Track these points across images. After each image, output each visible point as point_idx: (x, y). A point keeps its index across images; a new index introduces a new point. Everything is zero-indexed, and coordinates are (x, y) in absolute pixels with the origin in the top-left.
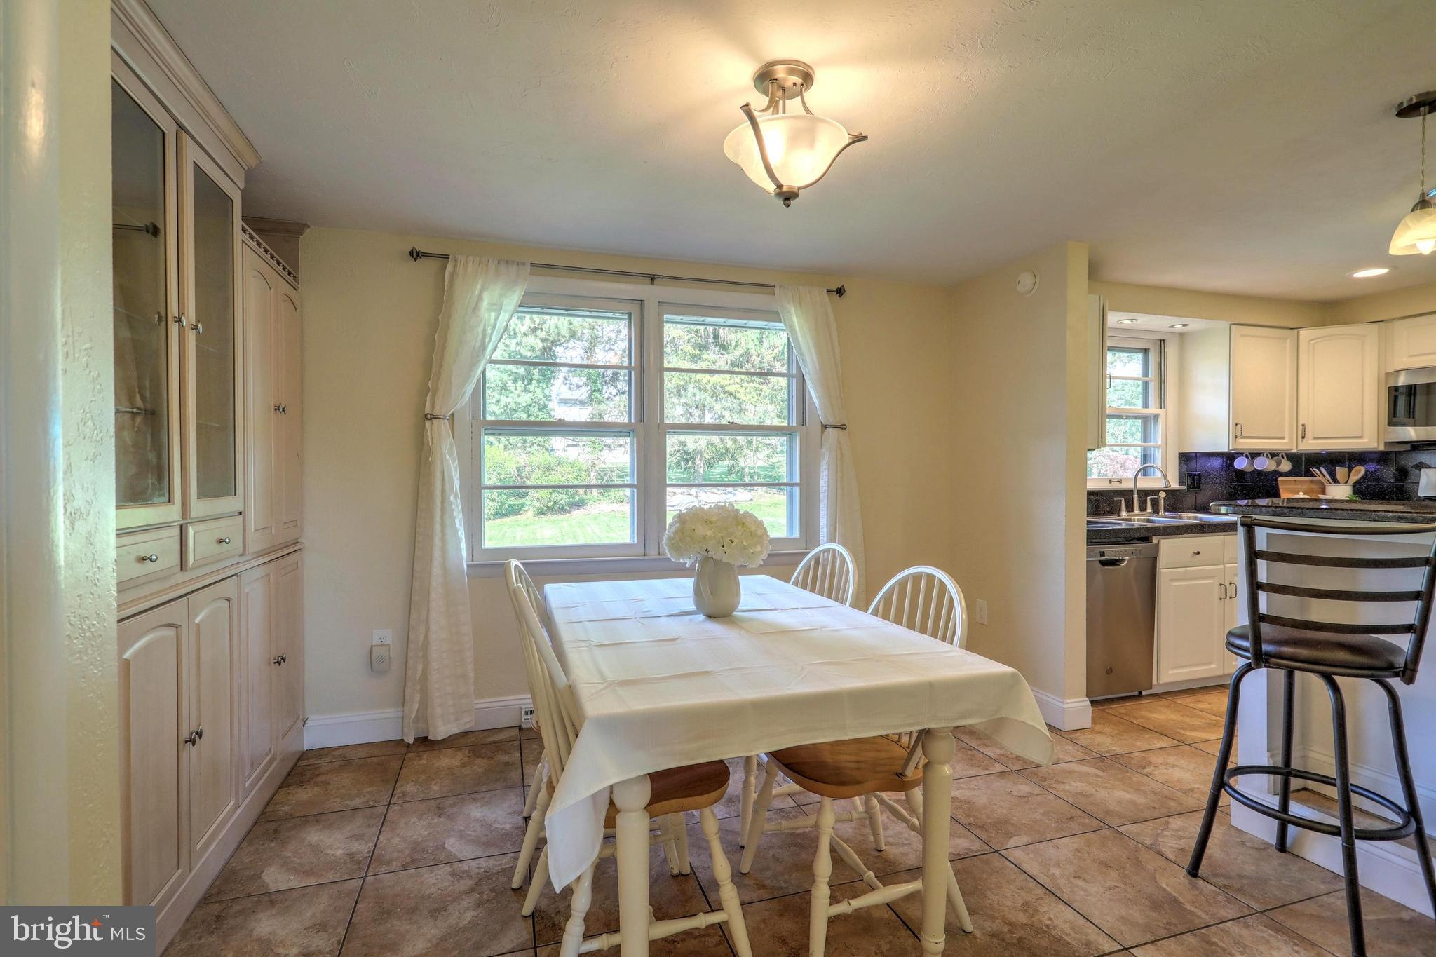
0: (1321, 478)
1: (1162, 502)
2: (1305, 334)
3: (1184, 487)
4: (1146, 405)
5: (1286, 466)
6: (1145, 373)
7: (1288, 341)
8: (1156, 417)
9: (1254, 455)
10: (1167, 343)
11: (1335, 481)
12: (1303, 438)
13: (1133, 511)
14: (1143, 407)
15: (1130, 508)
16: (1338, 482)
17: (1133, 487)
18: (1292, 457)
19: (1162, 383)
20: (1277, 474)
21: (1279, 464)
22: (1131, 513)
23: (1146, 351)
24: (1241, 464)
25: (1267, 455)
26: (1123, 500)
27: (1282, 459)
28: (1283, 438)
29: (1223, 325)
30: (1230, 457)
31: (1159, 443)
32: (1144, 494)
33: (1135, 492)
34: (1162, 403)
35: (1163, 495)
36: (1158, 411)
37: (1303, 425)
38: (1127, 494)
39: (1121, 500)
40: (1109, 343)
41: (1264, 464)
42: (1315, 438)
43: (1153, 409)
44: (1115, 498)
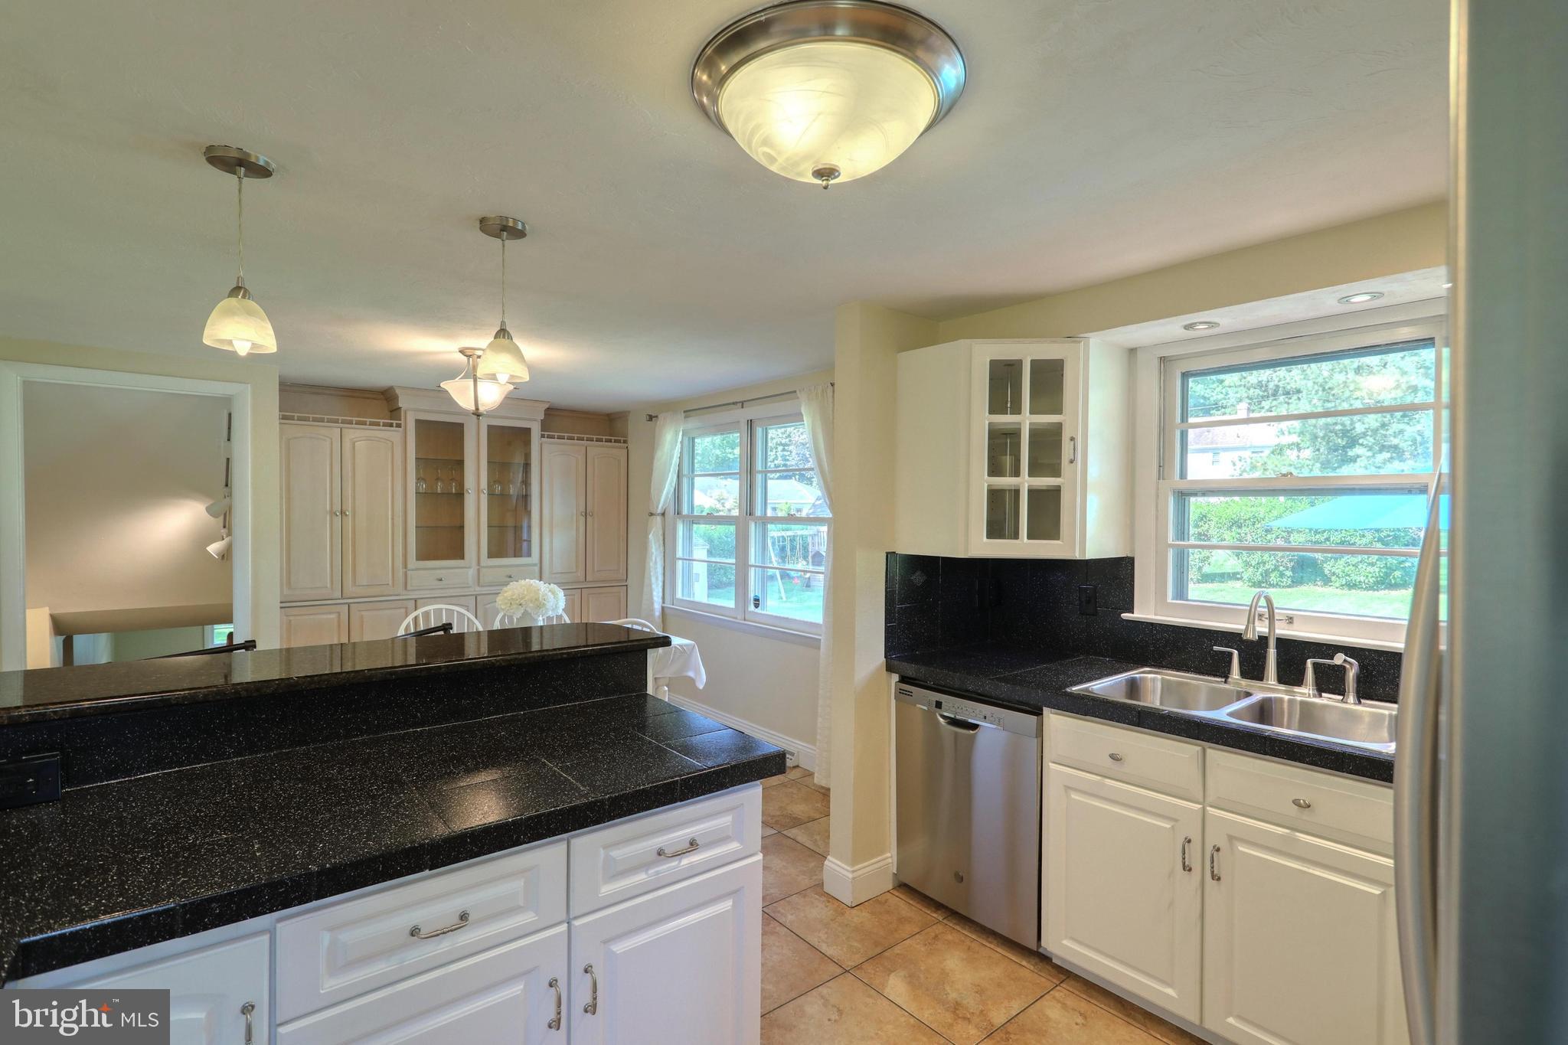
13: (1261, 679)
26: (1234, 652)
33: (1272, 643)
39: (1230, 653)
44: (1216, 648)
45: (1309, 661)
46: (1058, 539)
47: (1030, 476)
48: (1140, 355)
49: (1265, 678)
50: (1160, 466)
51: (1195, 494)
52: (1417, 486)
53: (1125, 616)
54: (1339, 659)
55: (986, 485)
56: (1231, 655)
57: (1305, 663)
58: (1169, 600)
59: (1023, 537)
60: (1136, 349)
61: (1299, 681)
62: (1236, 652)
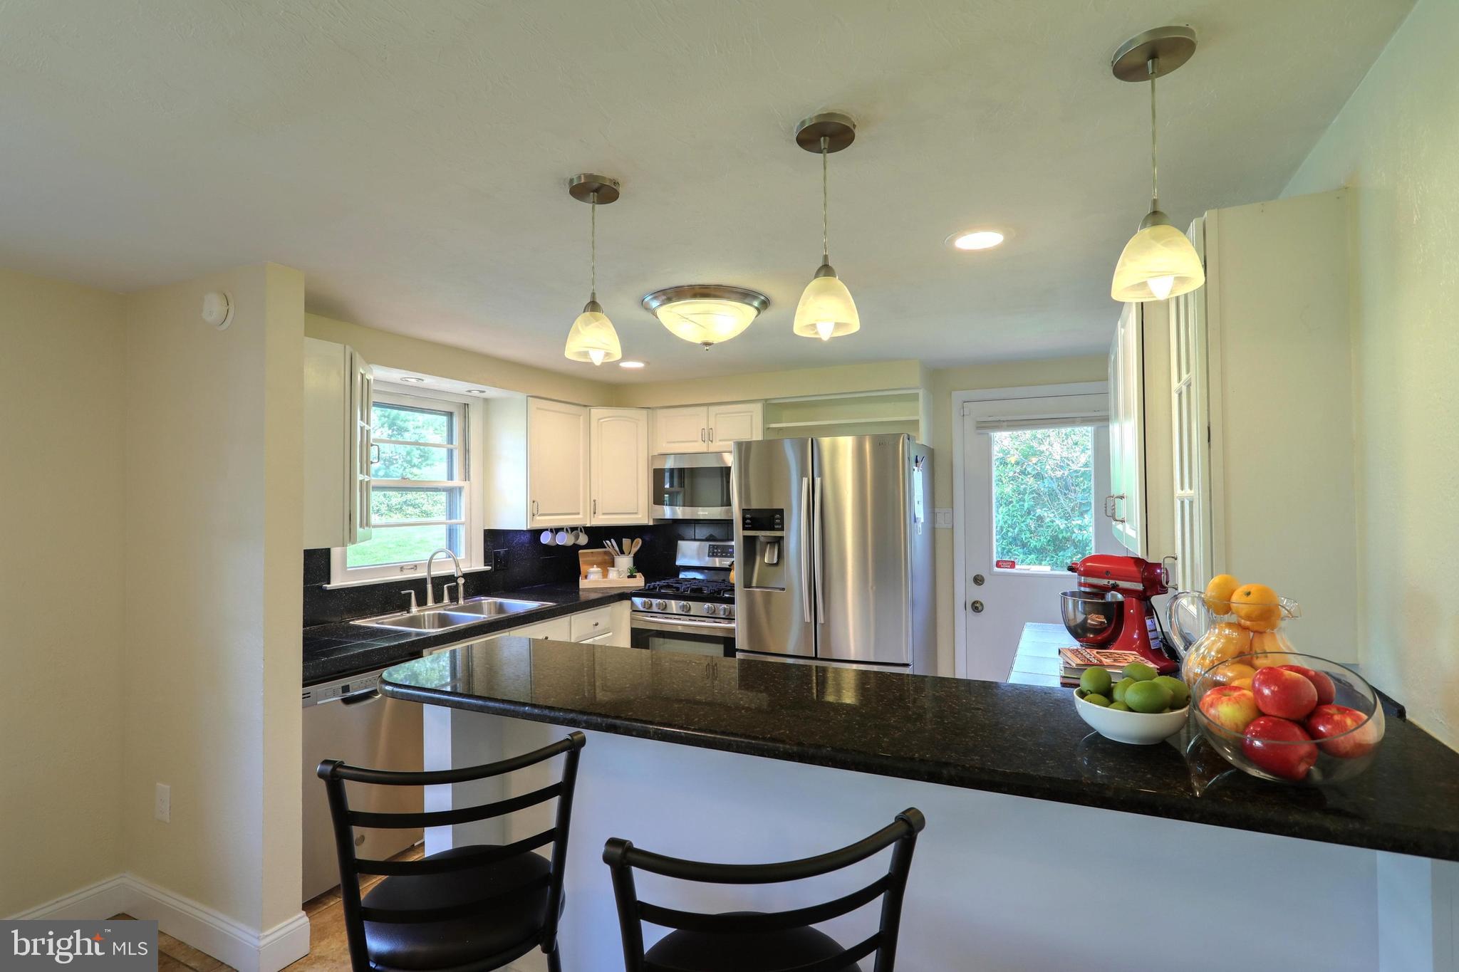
0: (610, 550)
1: (461, 589)
2: (597, 412)
3: (489, 568)
4: (451, 477)
5: (583, 539)
6: (450, 440)
7: (581, 417)
8: (460, 489)
9: (556, 531)
10: (471, 407)
11: (622, 552)
12: (595, 513)
13: (426, 604)
14: (448, 480)
15: (422, 602)
16: (624, 554)
17: (426, 574)
18: (589, 531)
19: (466, 451)
20: (576, 548)
21: (577, 537)
22: (424, 607)
23: (450, 415)
24: (546, 539)
25: (567, 530)
26: (413, 592)
27: (580, 533)
28: (578, 514)
29: (520, 397)
30: (537, 533)
31: (463, 519)
32: (439, 582)
33: (429, 581)
34: (467, 477)
35: (461, 581)
36: (462, 484)
37: (594, 501)
38: (418, 585)
39: (411, 593)
40: (374, 398)
41: (564, 540)
42: (604, 514)
43: (457, 482)
45: (445, 586)
49: (428, 603)
53: (327, 587)
57: (443, 589)
58: (347, 569)
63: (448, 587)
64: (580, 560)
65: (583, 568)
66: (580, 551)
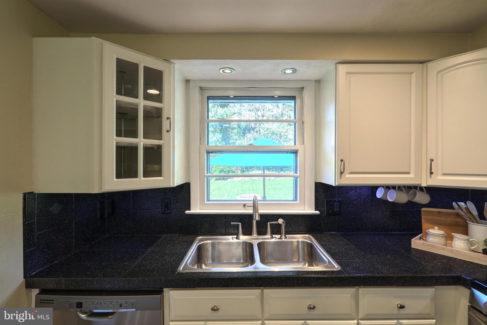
0: (463, 213)
5: (423, 199)
7: (414, 76)
9: (388, 188)
10: (305, 89)
12: (432, 174)
19: (303, 123)
21: (415, 196)
23: (294, 98)
24: (379, 194)
27: (418, 192)
28: (408, 173)
30: (374, 189)
31: (298, 174)
33: (257, 217)
34: (303, 142)
36: (298, 147)
37: (431, 160)
42: (444, 174)
44: (232, 223)
45: (269, 223)
46: (161, 176)
47: (144, 138)
48: (191, 83)
49: (253, 234)
50: (200, 139)
51: (212, 152)
52: (290, 150)
53: (187, 212)
54: (281, 221)
55: (115, 142)
56: (239, 225)
57: (267, 224)
58: (206, 202)
59: (141, 176)
60: (189, 80)
61: (265, 233)
62: (240, 223)
63: (270, 224)
64: (423, 217)
65: (425, 225)
66: (423, 209)
